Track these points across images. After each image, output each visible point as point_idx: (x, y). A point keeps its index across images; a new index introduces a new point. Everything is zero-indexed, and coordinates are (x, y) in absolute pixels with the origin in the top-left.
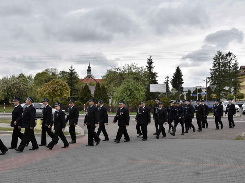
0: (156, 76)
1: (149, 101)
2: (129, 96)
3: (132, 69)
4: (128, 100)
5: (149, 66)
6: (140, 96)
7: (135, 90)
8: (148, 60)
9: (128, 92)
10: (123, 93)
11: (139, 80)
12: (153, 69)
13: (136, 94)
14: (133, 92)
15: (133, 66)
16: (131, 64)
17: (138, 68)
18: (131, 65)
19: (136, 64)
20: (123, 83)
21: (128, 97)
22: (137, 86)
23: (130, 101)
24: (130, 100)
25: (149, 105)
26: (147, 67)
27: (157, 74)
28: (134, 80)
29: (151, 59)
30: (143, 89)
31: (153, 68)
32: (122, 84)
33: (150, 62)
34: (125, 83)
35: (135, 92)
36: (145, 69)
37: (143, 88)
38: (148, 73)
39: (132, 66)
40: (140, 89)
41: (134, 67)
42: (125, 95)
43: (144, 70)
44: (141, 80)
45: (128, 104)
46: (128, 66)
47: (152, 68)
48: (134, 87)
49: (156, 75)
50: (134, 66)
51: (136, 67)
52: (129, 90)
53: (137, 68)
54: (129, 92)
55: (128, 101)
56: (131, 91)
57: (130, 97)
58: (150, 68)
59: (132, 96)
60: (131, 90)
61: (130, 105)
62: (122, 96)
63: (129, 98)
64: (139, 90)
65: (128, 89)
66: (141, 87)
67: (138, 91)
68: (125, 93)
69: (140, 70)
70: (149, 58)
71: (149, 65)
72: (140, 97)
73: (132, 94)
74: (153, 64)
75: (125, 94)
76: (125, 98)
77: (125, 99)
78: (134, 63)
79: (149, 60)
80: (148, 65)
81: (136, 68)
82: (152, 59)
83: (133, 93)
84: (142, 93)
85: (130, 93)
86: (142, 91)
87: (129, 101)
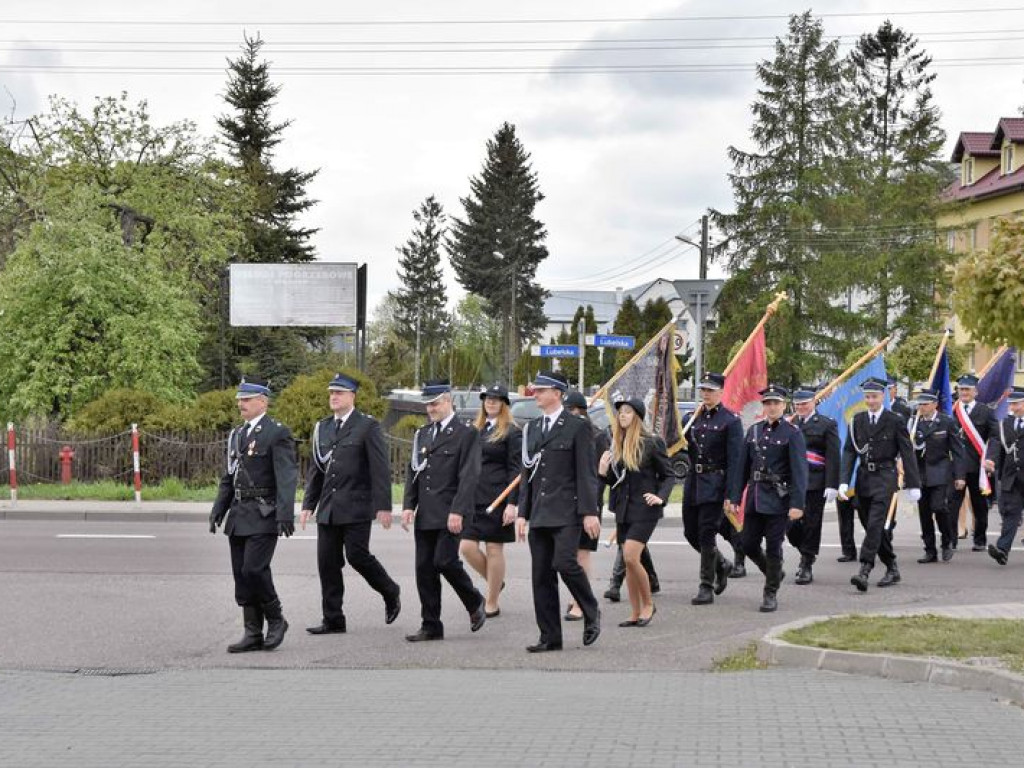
0: (299, 200)
1: (216, 396)
2: (61, 355)
3: (107, 141)
4: (54, 384)
5: (241, 125)
6: (147, 357)
7: (117, 306)
8: (235, 75)
9: (61, 323)
10: (21, 331)
11: (149, 230)
12: (274, 143)
13: (120, 337)
14: (97, 323)
15: (115, 117)
16: (97, 103)
17: (152, 136)
18: (97, 111)
19: (132, 105)
20: (23, 249)
21: (61, 361)
22: (130, 278)
23: (75, 389)
24: (71, 385)
25: (219, 426)
26: (229, 125)
27: (307, 187)
28: (109, 228)
29: (255, 66)
30: (176, 304)
31: (273, 137)
32: (15, 259)
33: (252, 90)
34: (35, 254)
35: (111, 320)
36: (207, 147)
37: (179, 290)
38: (233, 173)
39: (103, 118)
40: (150, 299)
41: (122, 127)
42: (29, 343)
43: (199, 149)
44: (166, 229)
45: (60, 416)
46: (74, 115)
47: (266, 133)
48: (102, 282)
49: (302, 193)
50: (122, 114)
51: (139, 124)
52: (70, 304)
53: (145, 130)
54: (62, 321)
55: (57, 390)
56: (78, 317)
57: (72, 363)
58: (251, 137)
59: (92, 353)
60: (80, 310)
61: (70, 425)
62: (12, 355)
63: (67, 366)
64: (141, 305)
65: (55, 296)
66: (159, 288)
67: (133, 314)
68: (35, 330)
69: (166, 151)
70: (239, 56)
71: (241, 112)
72: (154, 362)
73: (92, 340)
74: (271, 101)
75: (34, 337)
76: (31, 370)
77: (34, 374)
78: (118, 95)
79: (245, 71)
80: (236, 114)
81: (136, 133)
82: (261, 70)
83: (96, 334)
84: (167, 332)
85: (76, 333)
86: (170, 313)
87: (65, 391)
